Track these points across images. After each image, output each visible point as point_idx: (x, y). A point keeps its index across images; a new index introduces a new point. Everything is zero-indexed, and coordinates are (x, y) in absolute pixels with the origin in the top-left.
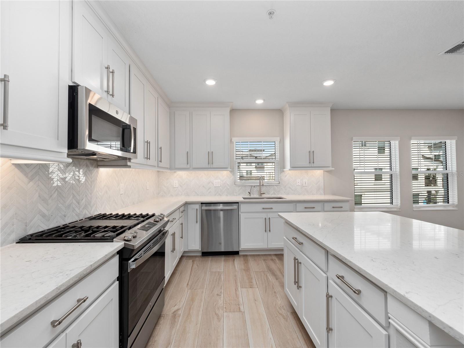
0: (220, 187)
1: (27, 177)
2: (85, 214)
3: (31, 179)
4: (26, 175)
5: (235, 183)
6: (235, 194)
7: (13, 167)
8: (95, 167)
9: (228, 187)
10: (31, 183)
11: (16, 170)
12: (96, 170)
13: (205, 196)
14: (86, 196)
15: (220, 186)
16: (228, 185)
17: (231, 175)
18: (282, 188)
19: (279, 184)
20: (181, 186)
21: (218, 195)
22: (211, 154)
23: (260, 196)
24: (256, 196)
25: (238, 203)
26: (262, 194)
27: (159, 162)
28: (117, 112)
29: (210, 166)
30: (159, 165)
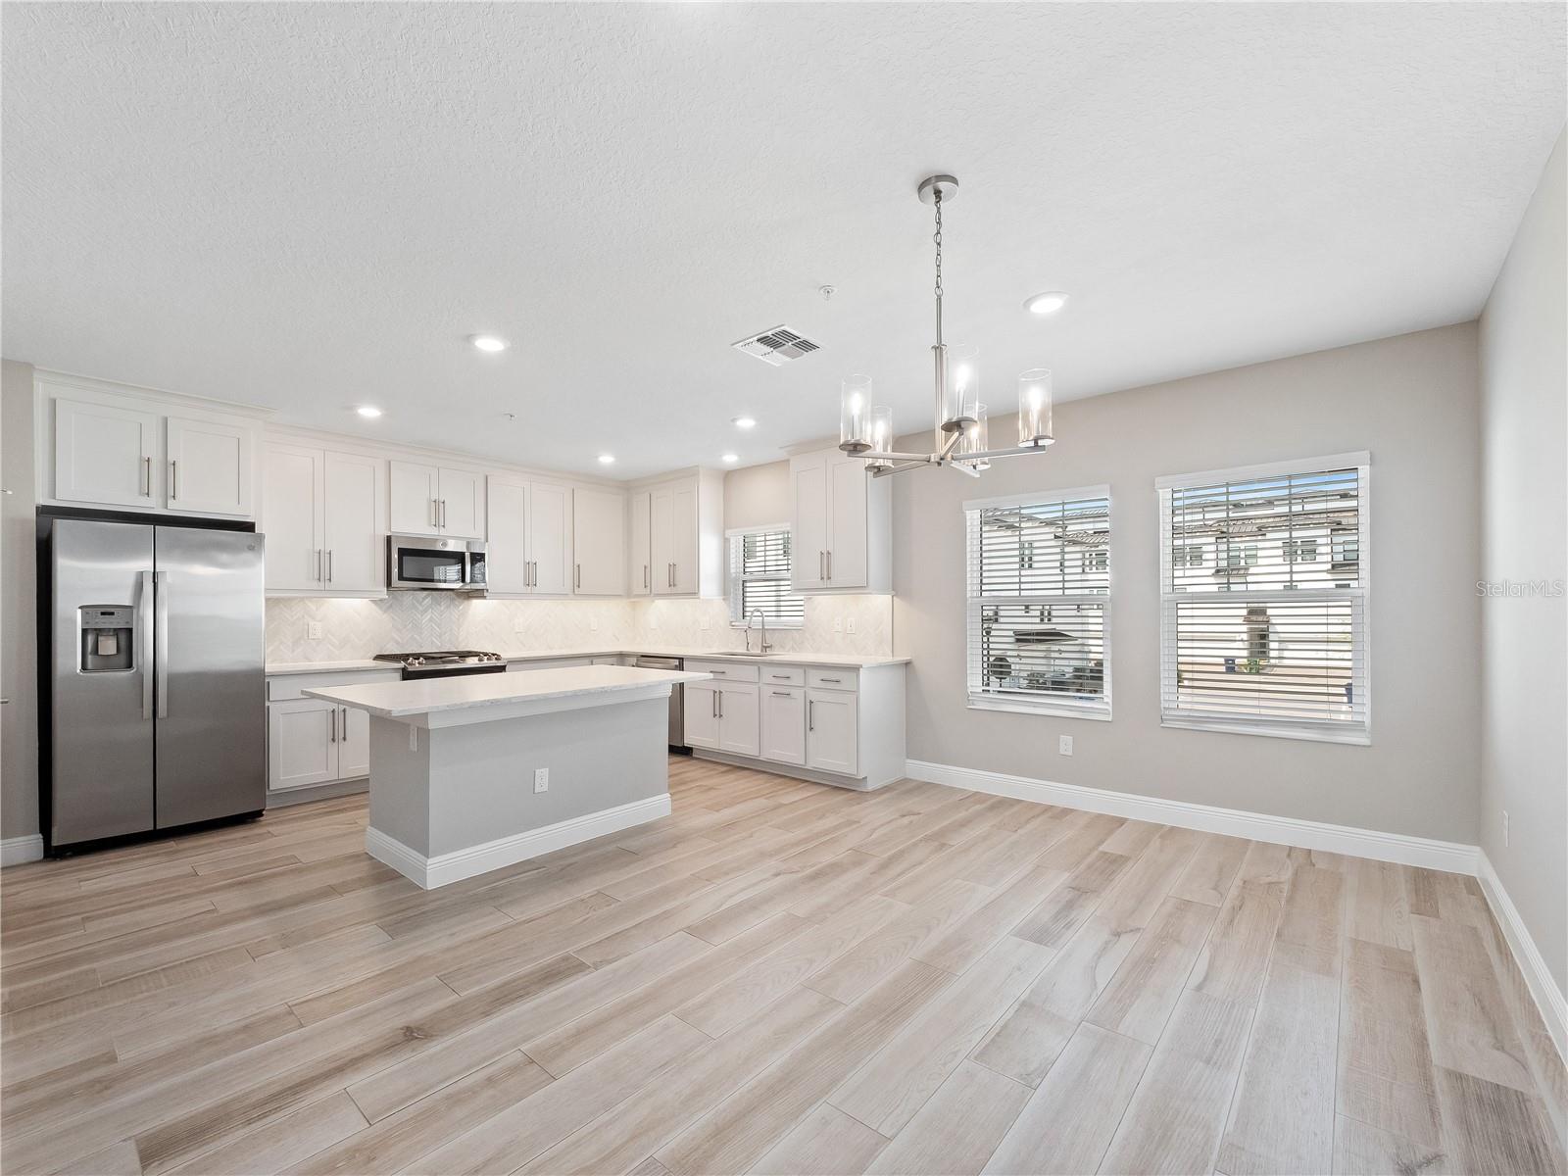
0: (710, 631)
1: (381, 610)
2: (449, 648)
3: (385, 612)
4: (381, 608)
5: (732, 624)
6: (731, 645)
8: (465, 599)
9: (721, 631)
10: (385, 615)
11: (373, 605)
12: (466, 602)
13: (674, 645)
15: (708, 628)
16: (721, 625)
18: (807, 637)
19: (803, 626)
21: (690, 648)
22: (672, 567)
23: (762, 651)
24: (758, 651)
25: (681, 659)
26: (766, 647)
27: (577, 587)
28: (445, 544)
29: (673, 590)
30: (576, 592)
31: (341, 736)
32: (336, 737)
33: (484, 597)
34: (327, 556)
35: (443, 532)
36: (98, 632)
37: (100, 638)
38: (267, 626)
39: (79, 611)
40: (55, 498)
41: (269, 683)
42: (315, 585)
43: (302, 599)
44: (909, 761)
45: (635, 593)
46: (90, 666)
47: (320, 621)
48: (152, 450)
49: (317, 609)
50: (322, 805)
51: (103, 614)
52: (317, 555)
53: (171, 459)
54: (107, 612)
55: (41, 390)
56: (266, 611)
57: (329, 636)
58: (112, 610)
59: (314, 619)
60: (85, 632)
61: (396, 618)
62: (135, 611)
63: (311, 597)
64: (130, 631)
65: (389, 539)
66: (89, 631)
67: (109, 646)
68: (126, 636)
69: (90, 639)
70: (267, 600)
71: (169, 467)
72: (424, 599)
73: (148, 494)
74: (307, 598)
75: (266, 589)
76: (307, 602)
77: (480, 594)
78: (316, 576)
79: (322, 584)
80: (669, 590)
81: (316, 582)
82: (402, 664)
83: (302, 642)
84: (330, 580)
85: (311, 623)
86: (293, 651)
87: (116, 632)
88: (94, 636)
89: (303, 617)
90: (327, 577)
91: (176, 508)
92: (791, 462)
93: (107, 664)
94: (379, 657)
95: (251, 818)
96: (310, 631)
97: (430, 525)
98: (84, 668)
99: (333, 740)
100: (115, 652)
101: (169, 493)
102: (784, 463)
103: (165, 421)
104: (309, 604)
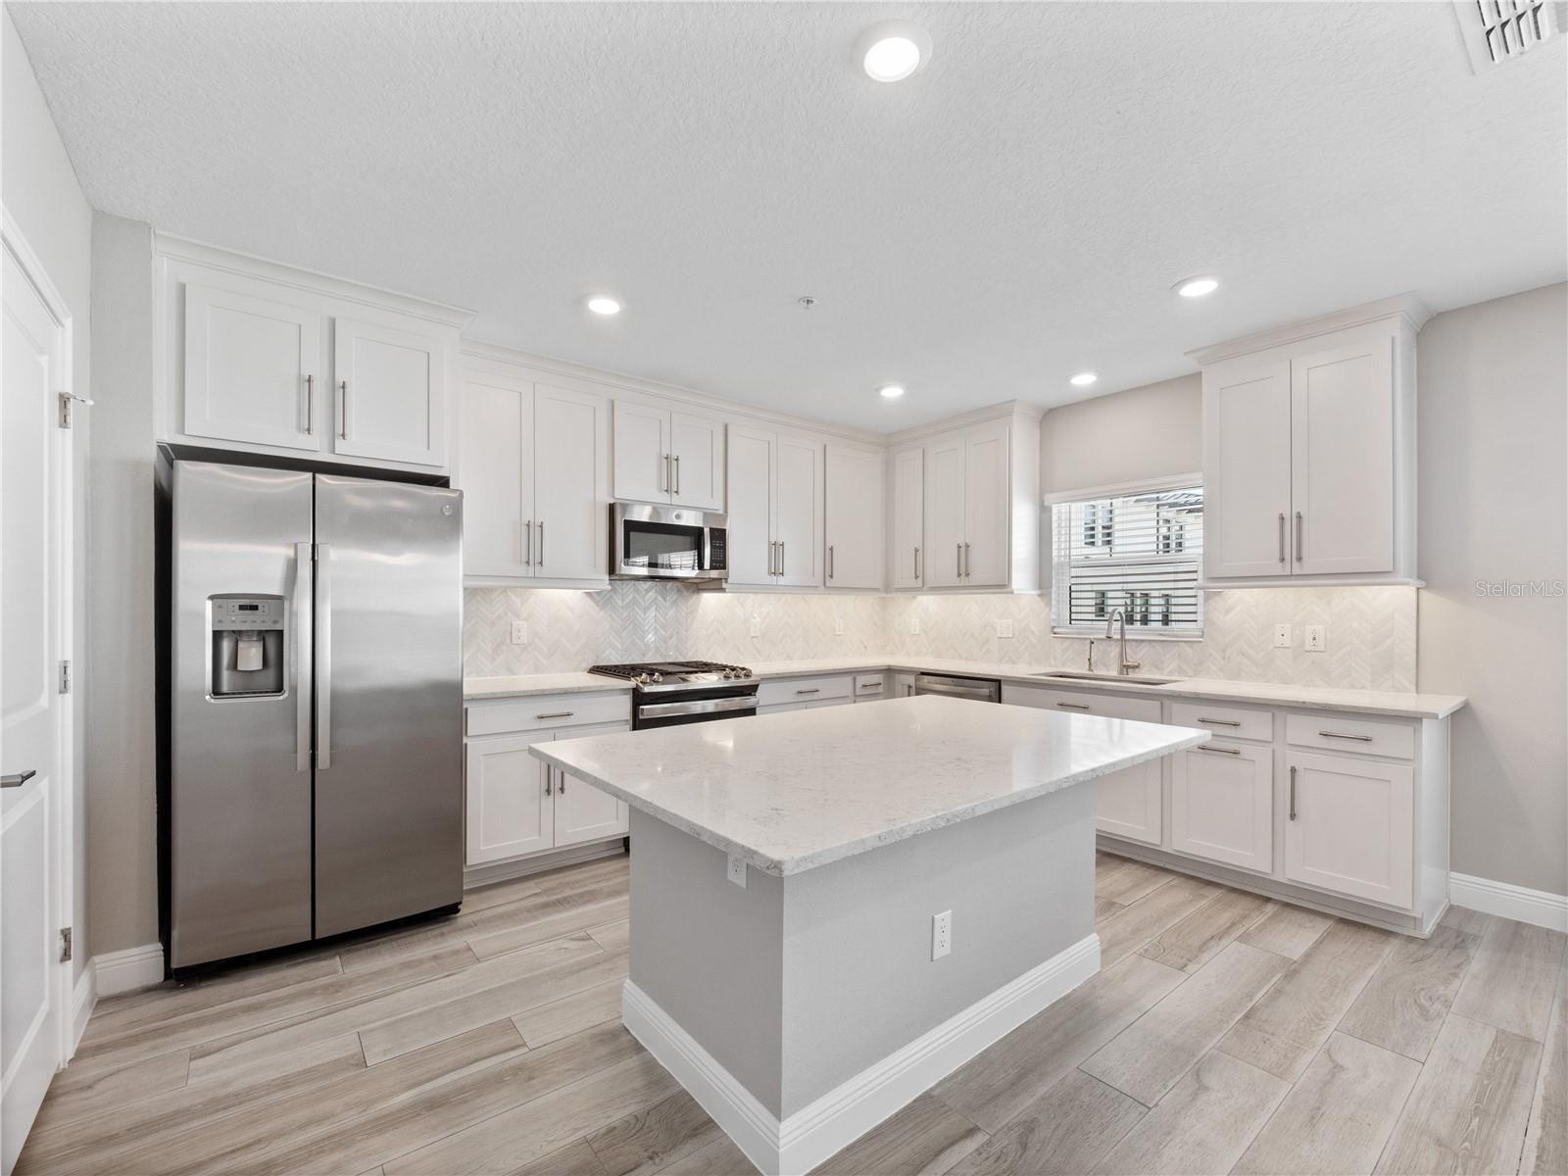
0: (1013, 640)
1: (598, 605)
2: (677, 657)
4: (597, 603)
5: (1055, 630)
6: (1052, 661)
7: (584, 595)
8: (694, 592)
9: (1034, 641)
10: (602, 613)
11: (588, 599)
12: (695, 596)
13: (976, 660)
14: (678, 633)
15: (1011, 635)
16: (1032, 632)
17: (1042, 604)
18: (1211, 655)
19: (1202, 637)
20: (925, 632)
21: (1006, 663)
22: (964, 550)
23: (1121, 673)
24: (1114, 673)
25: (997, 682)
26: (1128, 667)
27: (828, 578)
28: (678, 517)
29: (964, 581)
30: (828, 584)
31: (558, 785)
32: (552, 788)
33: (722, 590)
34: (538, 529)
35: (676, 500)
36: (237, 635)
37: (241, 645)
38: (464, 625)
39: (209, 604)
40: (182, 432)
41: (466, 709)
42: (522, 570)
43: (505, 590)
44: (1454, 874)
45: (896, 586)
46: (225, 688)
47: (526, 620)
48: (316, 367)
49: (522, 604)
50: (531, 887)
51: (242, 608)
52: (525, 528)
53: (339, 381)
54: (250, 605)
55: (165, 270)
56: (465, 604)
57: (536, 640)
58: (254, 602)
59: (518, 617)
60: (217, 636)
61: (614, 616)
62: (286, 604)
63: (515, 587)
64: (280, 633)
65: (612, 508)
66: (225, 634)
67: (251, 657)
68: (274, 641)
69: (226, 646)
70: (465, 589)
71: (338, 390)
72: (647, 591)
73: (309, 430)
74: (510, 588)
75: (465, 575)
76: (509, 593)
77: (716, 585)
78: (525, 559)
79: (531, 568)
80: (955, 581)
81: (525, 566)
82: (632, 683)
83: (504, 648)
84: (541, 563)
85: (516, 623)
86: (494, 659)
87: (262, 635)
88: (232, 644)
89: (506, 614)
90: (538, 560)
91: (347, 452)
92: (1205, 378)
93: (248, 687)
94: (597, 670)
95: (444, 914)
96: (514, 633)
97: (660, 490)
98: (216, 692)
99: (548, 791)
100: (261, 667)
101: (337, 431)
102: (1193, 380)
103: (333, 323)
104: (514, 598)
